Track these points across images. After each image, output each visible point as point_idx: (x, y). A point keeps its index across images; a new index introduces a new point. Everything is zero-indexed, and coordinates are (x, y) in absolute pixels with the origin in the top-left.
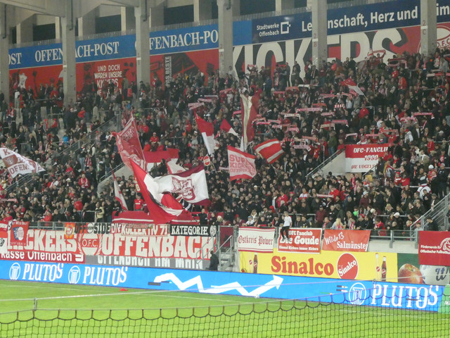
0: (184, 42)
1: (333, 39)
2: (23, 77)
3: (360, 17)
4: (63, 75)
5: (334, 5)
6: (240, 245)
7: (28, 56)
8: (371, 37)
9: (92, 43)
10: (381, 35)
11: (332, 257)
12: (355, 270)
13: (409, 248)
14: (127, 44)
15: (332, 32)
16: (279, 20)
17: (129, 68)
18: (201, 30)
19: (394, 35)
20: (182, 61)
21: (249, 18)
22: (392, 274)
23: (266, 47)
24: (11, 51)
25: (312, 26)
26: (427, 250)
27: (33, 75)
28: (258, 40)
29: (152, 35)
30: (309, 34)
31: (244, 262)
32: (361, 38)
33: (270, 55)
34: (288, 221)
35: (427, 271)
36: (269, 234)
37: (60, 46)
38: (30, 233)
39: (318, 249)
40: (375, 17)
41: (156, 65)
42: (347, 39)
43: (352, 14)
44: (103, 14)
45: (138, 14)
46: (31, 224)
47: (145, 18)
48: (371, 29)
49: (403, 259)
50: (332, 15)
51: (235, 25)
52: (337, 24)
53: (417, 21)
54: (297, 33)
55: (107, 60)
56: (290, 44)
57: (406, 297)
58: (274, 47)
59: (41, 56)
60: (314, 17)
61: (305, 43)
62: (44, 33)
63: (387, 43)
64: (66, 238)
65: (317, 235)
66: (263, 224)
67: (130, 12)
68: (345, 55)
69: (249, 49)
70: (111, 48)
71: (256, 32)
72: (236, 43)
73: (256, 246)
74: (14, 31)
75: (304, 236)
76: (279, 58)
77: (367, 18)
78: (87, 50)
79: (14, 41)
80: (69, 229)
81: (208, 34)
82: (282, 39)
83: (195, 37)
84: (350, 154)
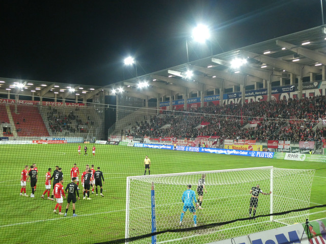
0: (211, 99)
1: (246, 98)
2: (175, 107)
3: (253, 93)
4: (184, 106)
5: (247, 91)
6: (225, 143)
7: (177, 102)
8: (255, 98)
9: (191, 99)
10: (258, 97)
11: (247, 146)
12: (252, 149)
13: (265, 144)
14: (199, 100)
15: (246, 96)
16: (233, 94)
17: (199, 105)
18: (215, 96)
19: (261, 97)
20: (211, 103)
21: (227, 93)
22: (261, 150)
23: (230, 100)
24: (173, 101)
25: (242, 95)
26: (270, 145)
27: (177, 106)
28: (228, 98)
29: (205, 97)
30: (241, 97)
31: (226, 147)
32: (253, 98)
33: (231, 101)
34: (238, 138)
35: (270, 149)
36: (232, 141)
37: (184, 100)
38: (177, 140)
39: (243, 144)
40: (256, 93)
41: (205, 104)
42: (250, 98)
43: (251, 92)
44: (193, 93)
45: (201, 93)
46: (177, 138)
47: (203, 94)
48: (255, 96)
49: (263, 147)
50: (246, 93)
51: (224, 95)
52: (247, 95)
53: (267, 94)
54: (238, 97)
55: (193, 103)
56: (236, 99)
57: (265, 155)
58: (232, 100)
59: (179, 102)
60: (242, 93)
61: (240, 99)
62: (180, 97)
63: (259, 99)
64: (185, 141)
65: (243, 141)
66: (230, 138)
67: (199, 92)
68: (249, 101)
69: (227, 100)
70: (195, 100)
71: (228, 97)
72: (224, 99)
73: (228, 144)
74: (174, 97)
75: (241, 141)
76: (233, 102)
77: (254, 93)
78: (190, 101)
79: (173, 99)
80: (186, 139)
81: (217, 97)
82: (234, 98)
83: (214, 98)
84: (251, 123)
